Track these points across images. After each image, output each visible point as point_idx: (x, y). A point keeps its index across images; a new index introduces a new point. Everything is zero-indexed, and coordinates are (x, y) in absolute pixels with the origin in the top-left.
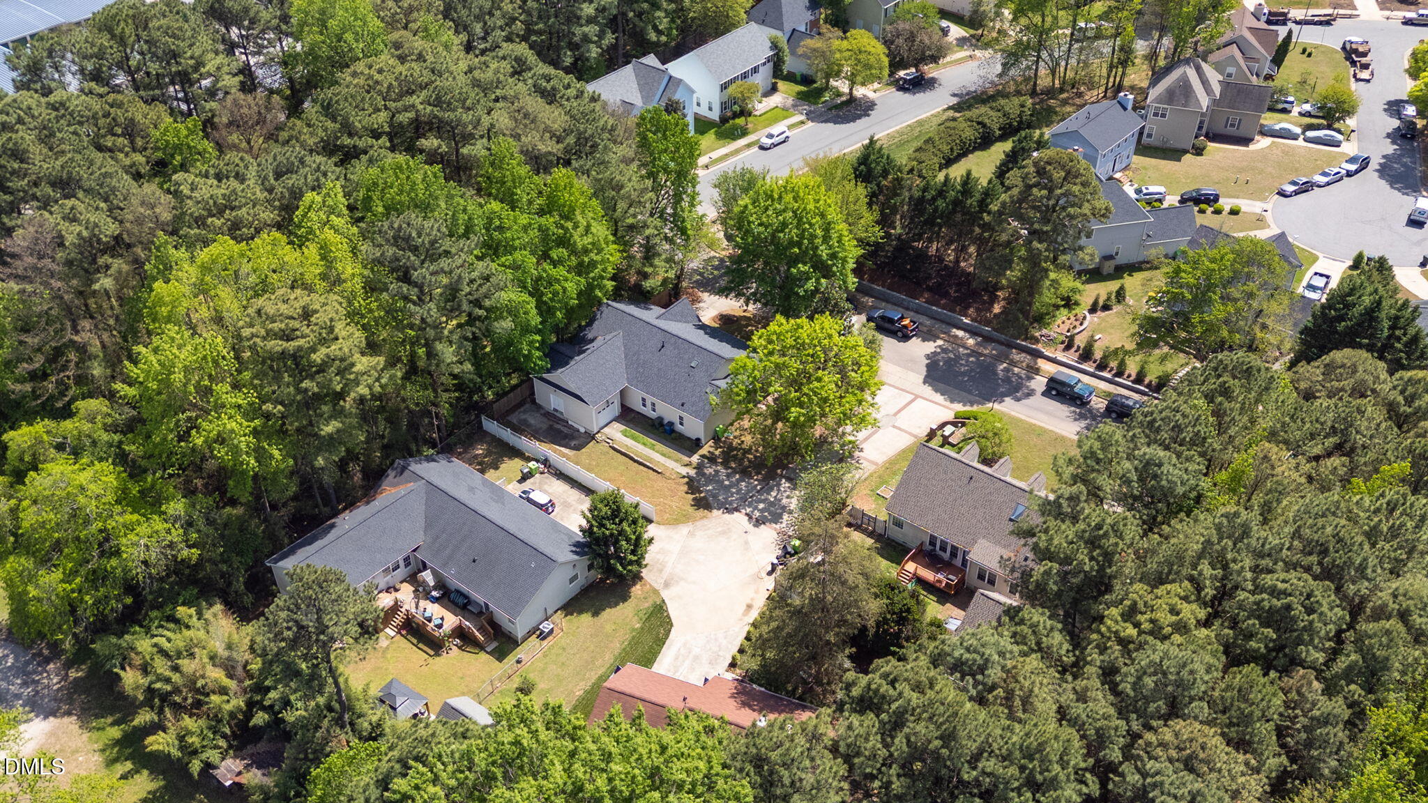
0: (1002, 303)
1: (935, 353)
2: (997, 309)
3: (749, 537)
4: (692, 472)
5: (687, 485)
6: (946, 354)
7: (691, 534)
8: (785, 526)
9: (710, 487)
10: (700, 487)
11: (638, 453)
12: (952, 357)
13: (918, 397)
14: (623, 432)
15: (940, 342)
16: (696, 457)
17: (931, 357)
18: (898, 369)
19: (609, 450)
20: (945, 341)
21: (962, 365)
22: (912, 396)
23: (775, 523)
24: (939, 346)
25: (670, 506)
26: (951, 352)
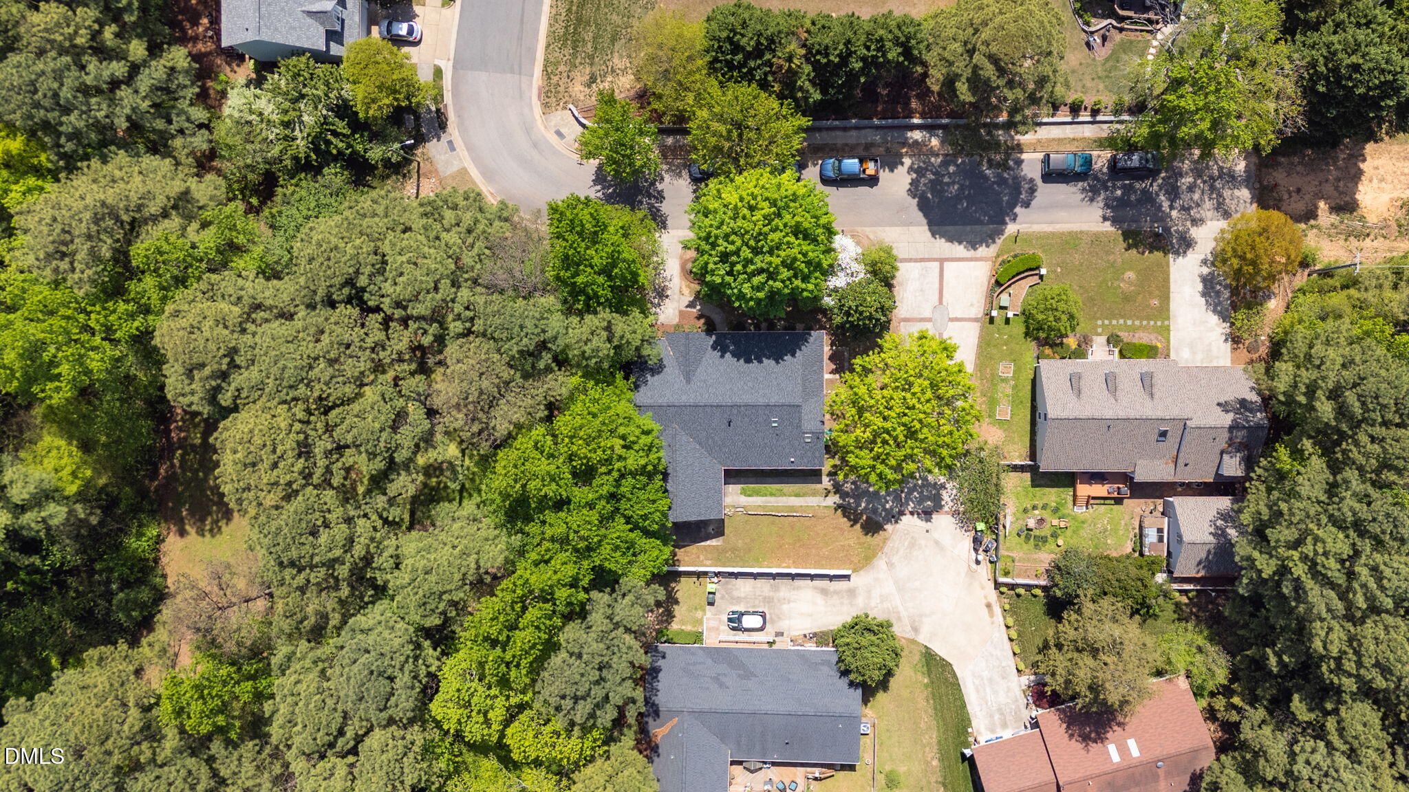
1: (914, 183)
3: (935, 534)
4: (836, 499)
5: (844, 516)
6: (924, 176)
7: (890, 565)
8: (951, 504)
9: (863, 505)
10: (856, 510)
11: (777, 508)
12: (932, 177)
13: (942, 261)
14: (744, 493)
15: (907, 161)
16: (825, 479)
17: (914, 191)
18: (898, 229)
19: (747, 517)
20: (910, 156)
21: (948, 184)
22: (937, 264)
23: (941, 507)
24: (911, 169)
25: (849, 546)
26: (926, 169)
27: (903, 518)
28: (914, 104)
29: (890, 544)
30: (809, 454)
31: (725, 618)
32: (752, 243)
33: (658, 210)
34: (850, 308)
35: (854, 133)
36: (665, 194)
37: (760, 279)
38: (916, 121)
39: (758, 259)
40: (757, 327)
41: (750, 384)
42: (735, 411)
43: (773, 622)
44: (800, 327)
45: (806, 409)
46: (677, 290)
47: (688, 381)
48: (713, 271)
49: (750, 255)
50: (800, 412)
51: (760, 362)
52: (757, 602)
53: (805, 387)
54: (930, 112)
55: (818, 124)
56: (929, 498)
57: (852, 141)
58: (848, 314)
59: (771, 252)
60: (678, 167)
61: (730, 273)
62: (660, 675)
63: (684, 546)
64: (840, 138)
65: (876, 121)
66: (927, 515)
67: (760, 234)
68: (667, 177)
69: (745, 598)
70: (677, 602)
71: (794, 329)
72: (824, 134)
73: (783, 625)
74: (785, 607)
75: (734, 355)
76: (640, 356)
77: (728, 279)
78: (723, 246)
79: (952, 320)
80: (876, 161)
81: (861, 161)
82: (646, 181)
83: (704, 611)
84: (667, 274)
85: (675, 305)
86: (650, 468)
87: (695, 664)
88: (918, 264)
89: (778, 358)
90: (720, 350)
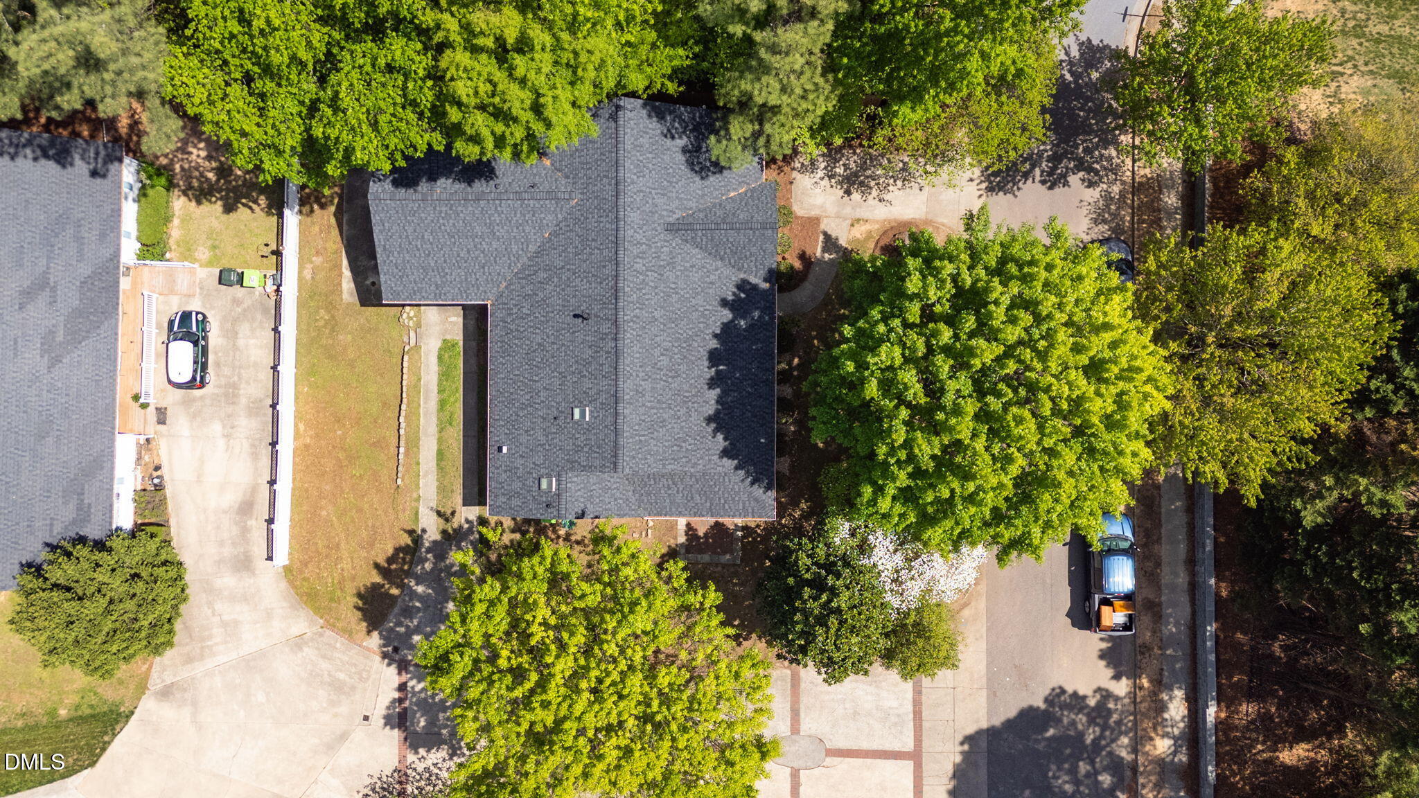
0: (1323, 755)
1: (1077, 701)
2: (1293, 755)
3: (359, 733)
4: (433, 535)
5: (398, 550)
6: (1092, 721)
7: (298, 642)
8: (421, 767)
9: (420, 589)
10: (408, 574)
11: (414, 414)
12: (1089, 739)
13: (915, 756)
14: (447, 346)
15: (1122, 688)
16: (473, 513)
17: (1062, 700)
18: (982, 668)
19: (397, 351)
20: (1133, 695)
21: (1073, 771)
22: (909, 745)
23: (414, 748)
24: (1106, 695)
25: (339, 559)
26: (1105, 727)
27: (393, 670)
28: (1248, 710)
29: (340, 642)
30: (516, 485)
31: (194, 306)
32: (1012, 367)
33: (1026, 175)
34: (834, 593)
35: (1182, 579)
36: (1059, 190)
37: (916, 391)
38: (1212, 712)
39: (963, 383)
40: (785, 377)
41: (664, 361)
42: (605, 327)
43: (186, 403)
44: (782, 464)
45: (611, 479)
46: (862, 213)
47: (672, 228)
48: (935, 273)
49: (977, 363)
50: (602, 469)
51: (712, 384)
52: (226, 371)
53: (657, 477)
54: (1229, 741)
55: (1209, 505)
56: (432, 722)
57: (1166, 576)
58: (818, 585)
59: (983, 416)
60: (1115, 216)
61: (928, 315)
62: (51, 166)
63: (340, 225)
64: (1172, 551)
65: (1211, 629)
66: (399, 719)
67: (1033, 388)
68: (1093, 195)
69: (235, 348)
70: (229, 209)
71: (781, 453)
72: (1180, 520)
73: (180, 423)
74: (217, 428)
75: (727, 328)
76: (727, 111)
77: (914, 312)
78: (1001, 295)
79: (795, 775)
80: (1126, 627)
81: (1128, 598)
82: (1088, 151)
83: (209, 264)
84: (895, 193)
85: (831, 209)
86: (454, 115)
87: (79, 239)
88: (909, 707)
89: (719, 421)
90: (737, 300)
